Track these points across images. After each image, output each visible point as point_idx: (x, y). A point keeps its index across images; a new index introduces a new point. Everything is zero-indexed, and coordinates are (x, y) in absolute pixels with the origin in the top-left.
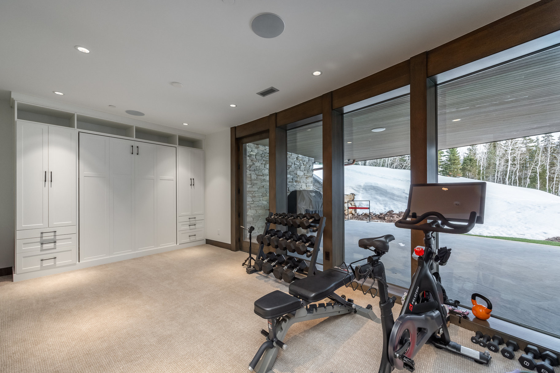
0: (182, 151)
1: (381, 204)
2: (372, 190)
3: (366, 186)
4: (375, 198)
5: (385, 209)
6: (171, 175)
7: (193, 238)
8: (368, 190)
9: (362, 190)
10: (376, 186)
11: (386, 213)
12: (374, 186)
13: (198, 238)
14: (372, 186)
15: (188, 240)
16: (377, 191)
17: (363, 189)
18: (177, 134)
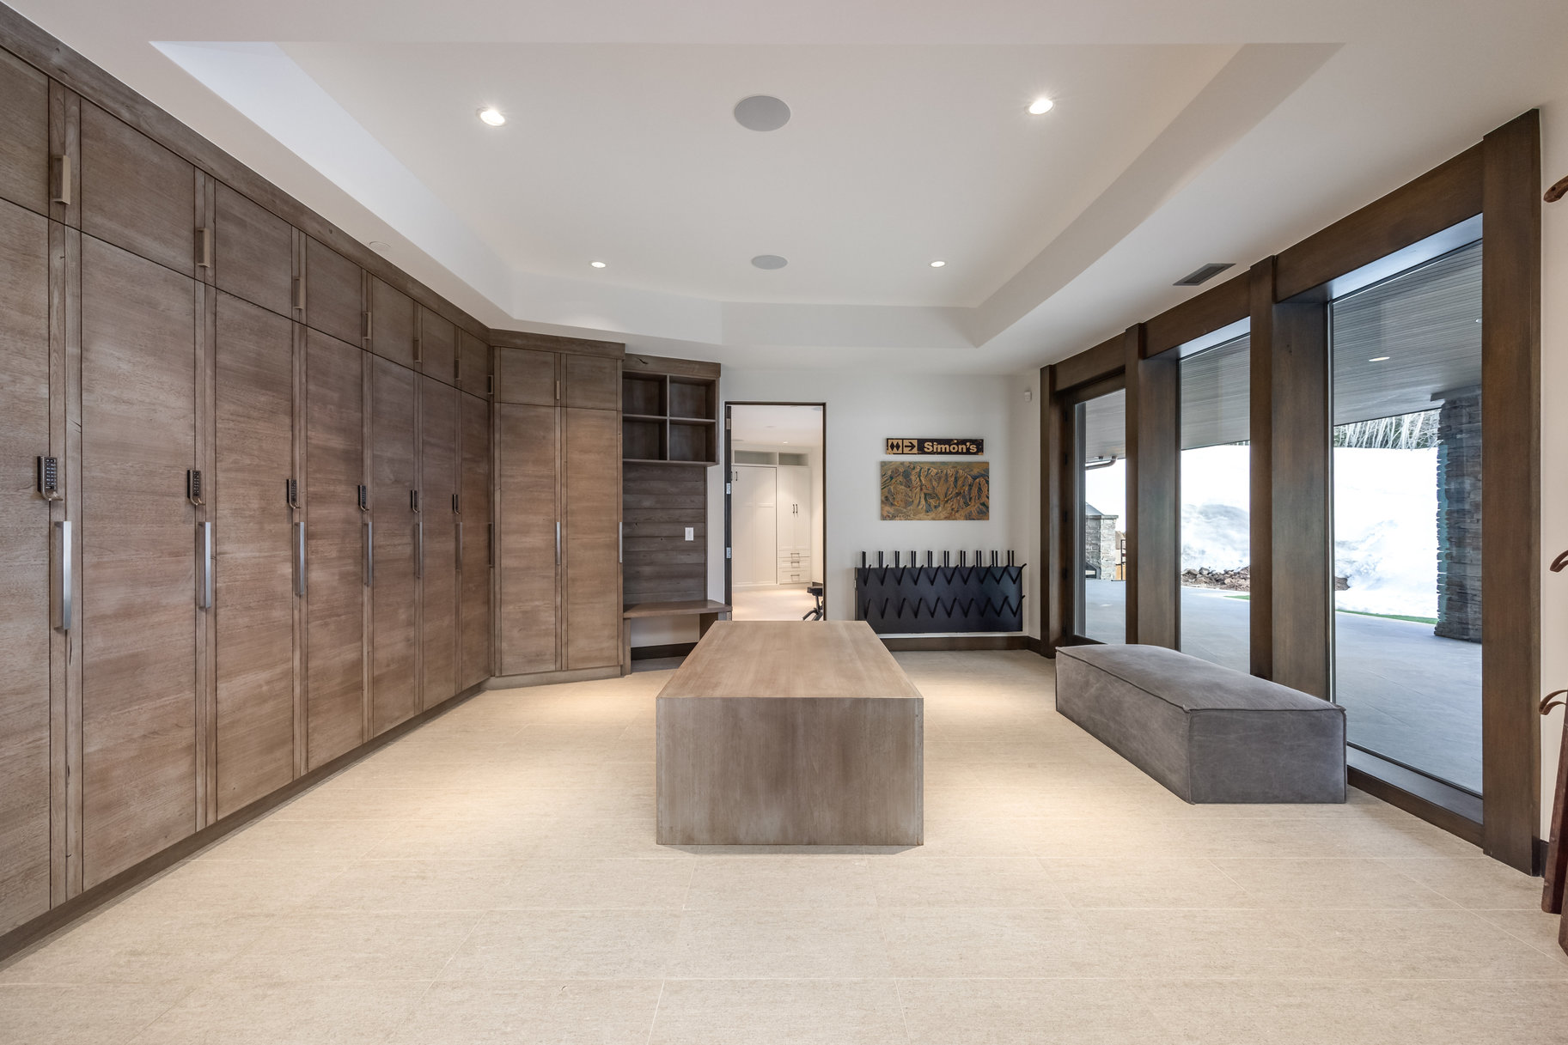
0: (785, 473)
1: (1235, 549)
2: (1221, 515)
3: (1207, 507)
4: (1225, 536)
5: (1241, 561)
6: (770, 502)
7: (795, 579)
8: (1211, 515)
9: (1196, 515)
10: (1233, 508)
11: (1239, 570)
12: (1226, 507)
13: (803, 580)
14: (1222, 506)
15: (789, 581)
16: (1232, 519)
17: (1201, 513)
18: (777, 451)
